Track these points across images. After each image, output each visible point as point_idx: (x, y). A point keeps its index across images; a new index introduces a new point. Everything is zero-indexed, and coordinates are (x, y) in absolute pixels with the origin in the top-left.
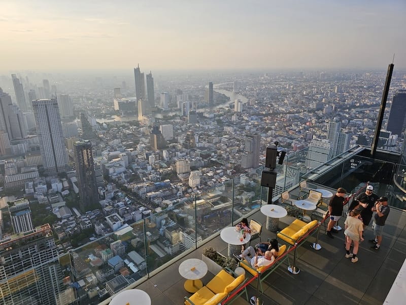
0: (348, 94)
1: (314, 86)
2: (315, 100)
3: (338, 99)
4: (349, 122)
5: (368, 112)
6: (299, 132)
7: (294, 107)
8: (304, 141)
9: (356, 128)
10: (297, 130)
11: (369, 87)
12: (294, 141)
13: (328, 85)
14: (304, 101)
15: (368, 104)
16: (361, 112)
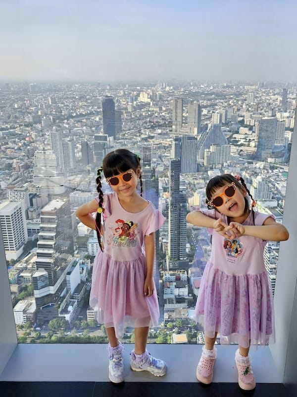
0: (63, 105)
1: (25, 99)
2: (30, 114)
3: (54, 110)
4: (70, 132)
5: (84, 120)
6: (19, 149)
7: (7, 123)
8: (27, 158)
9: (78, 137)
10: (16, 148)
11: (81, 98)
12: (15, 161)
13: (41, 97)
14: (17, 115)
15: (84, 113)
16: (79, 121)
